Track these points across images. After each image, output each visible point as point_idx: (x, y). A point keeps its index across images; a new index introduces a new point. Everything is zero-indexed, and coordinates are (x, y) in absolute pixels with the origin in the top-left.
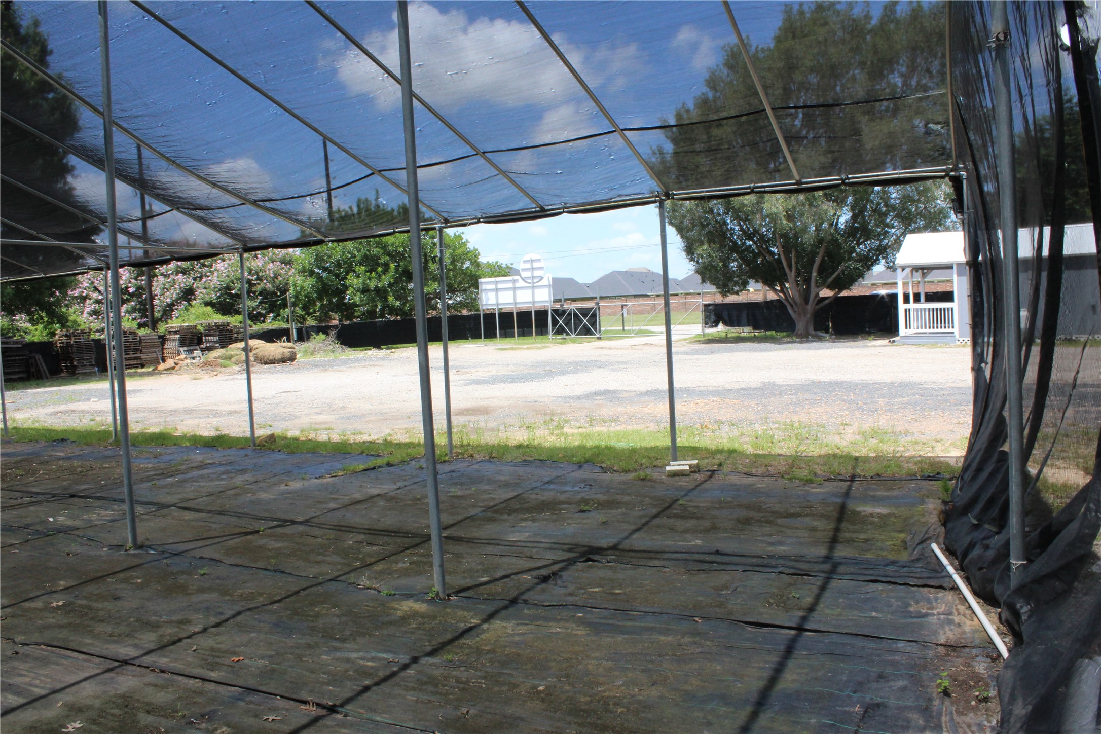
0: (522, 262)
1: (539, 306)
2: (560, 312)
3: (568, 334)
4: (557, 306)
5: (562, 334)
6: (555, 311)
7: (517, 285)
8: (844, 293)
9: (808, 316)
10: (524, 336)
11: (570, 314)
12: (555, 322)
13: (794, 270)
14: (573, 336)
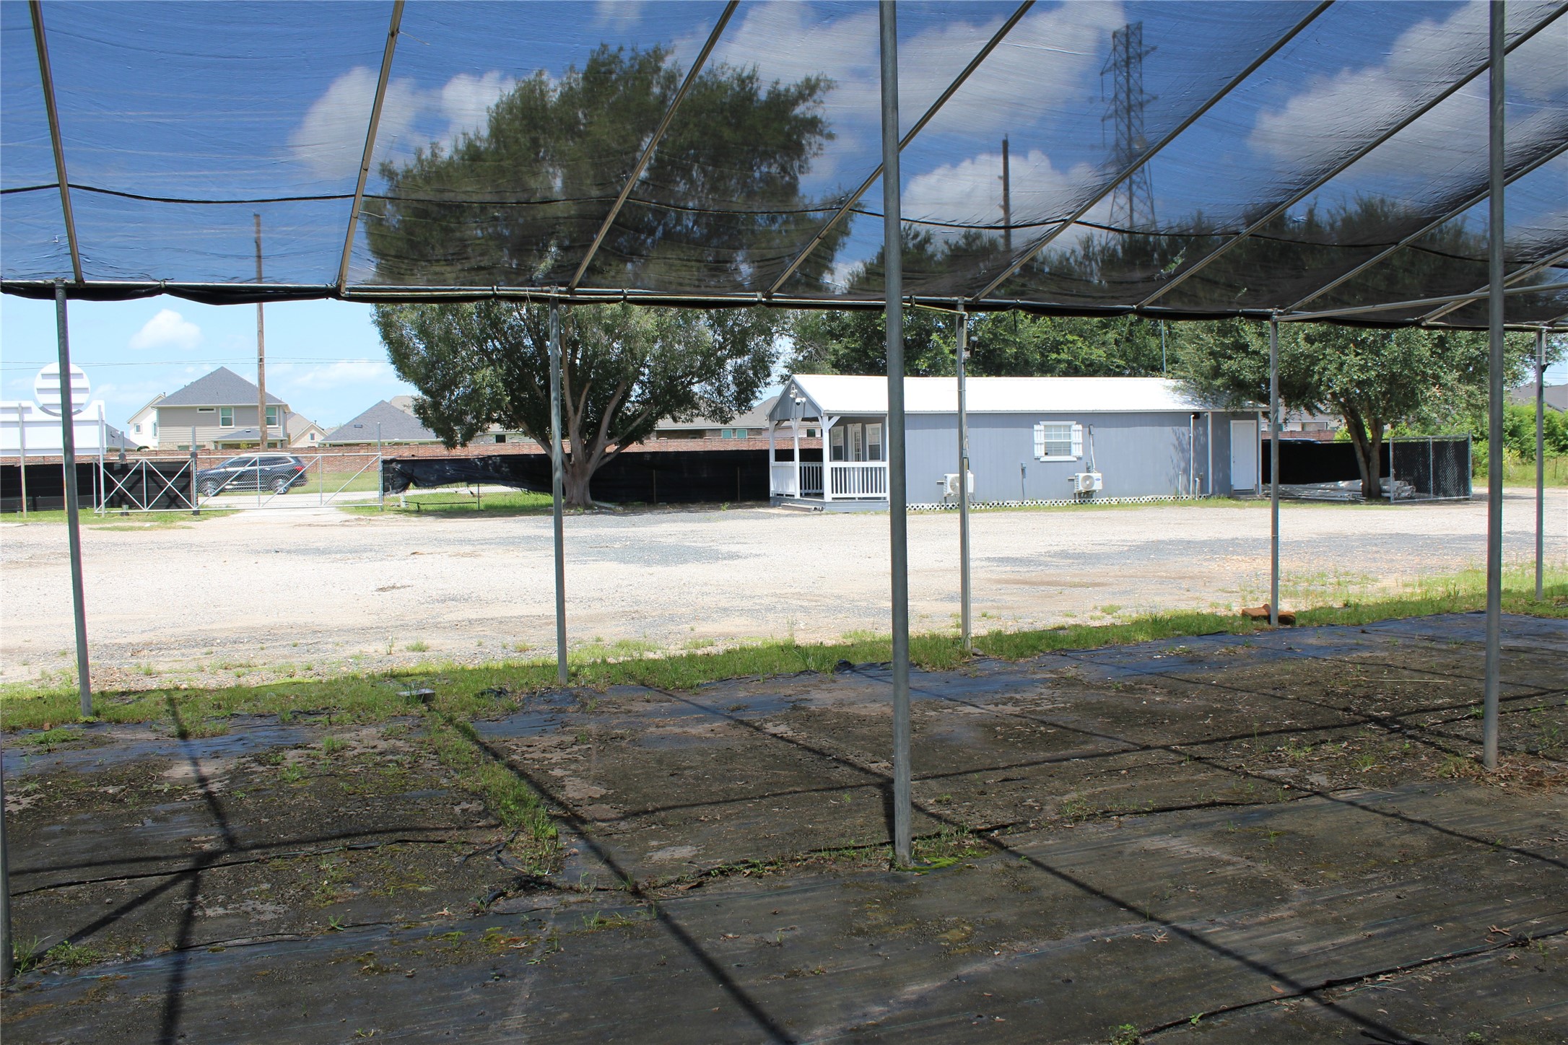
0: (39, 376)
1: (36, 458)
2: (116, 467)
3: (132, 505)
4: (114, 458)
5: (120, 506)
6: (108, 466)
7: (27, 417)
8: (634, 448)
9: (587, 479)
10: (35, 510)
11: (139, 472)
12: (110, 485)
13: (580, 413)
14: (146, 510)
